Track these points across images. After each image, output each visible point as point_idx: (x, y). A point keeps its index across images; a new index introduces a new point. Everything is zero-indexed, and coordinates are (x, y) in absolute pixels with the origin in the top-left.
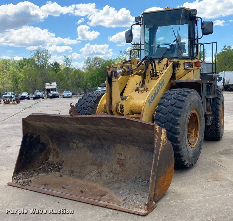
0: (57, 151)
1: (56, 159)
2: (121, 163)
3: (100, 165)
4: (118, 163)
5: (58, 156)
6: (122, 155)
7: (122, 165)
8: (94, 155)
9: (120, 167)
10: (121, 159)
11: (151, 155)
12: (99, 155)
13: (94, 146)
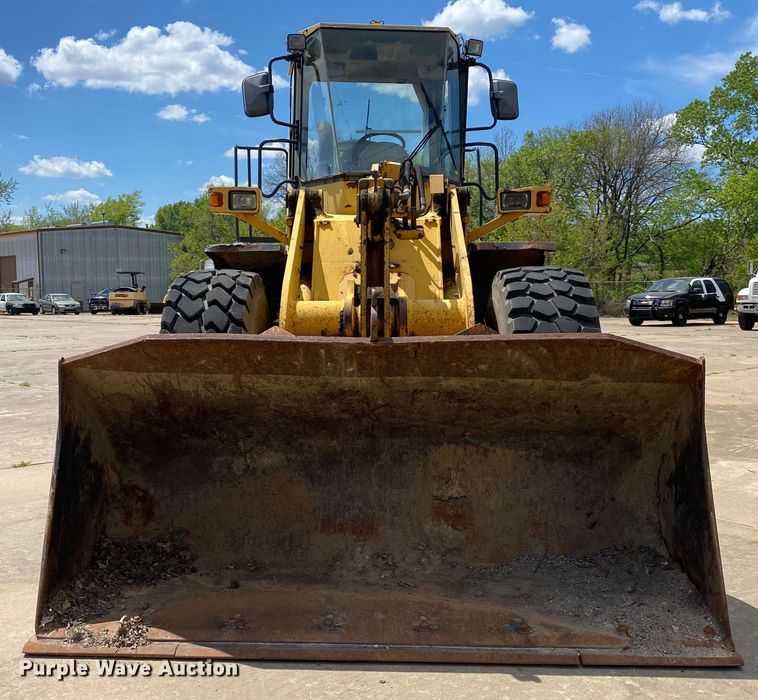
0: (146, 492)
1: (145, 525)
2: (451, 512)
3: (365, 529)
4: (440, 514)
5: (149, 514)
6: (453, 484)
7: (458, 520)
8: (330, 492)
9: (454, 527)
10: (451, 498)
11: (568, 474)
12: (350, 490)
13: (330, 460)
